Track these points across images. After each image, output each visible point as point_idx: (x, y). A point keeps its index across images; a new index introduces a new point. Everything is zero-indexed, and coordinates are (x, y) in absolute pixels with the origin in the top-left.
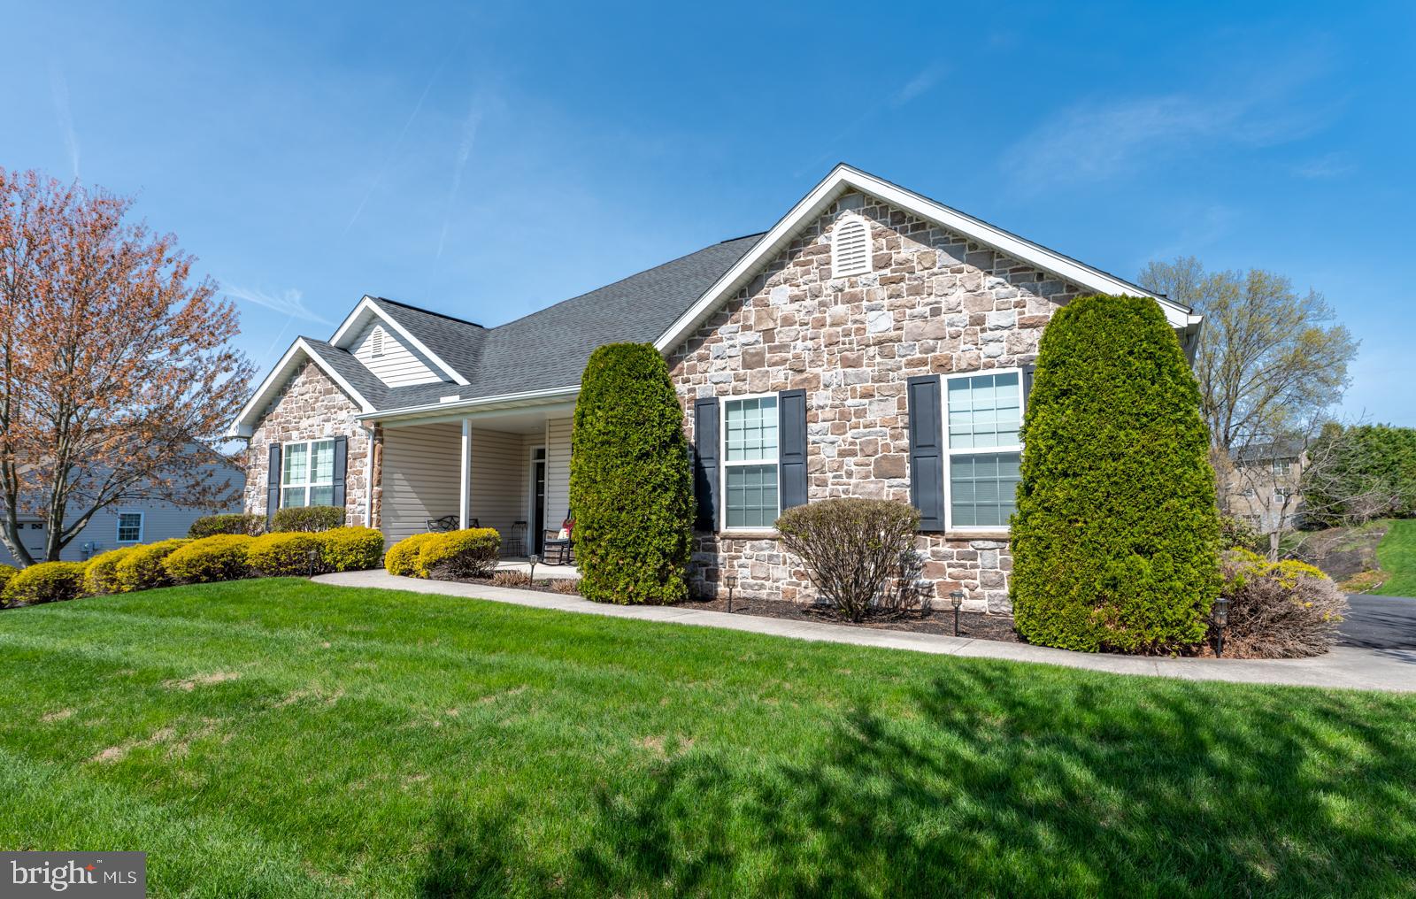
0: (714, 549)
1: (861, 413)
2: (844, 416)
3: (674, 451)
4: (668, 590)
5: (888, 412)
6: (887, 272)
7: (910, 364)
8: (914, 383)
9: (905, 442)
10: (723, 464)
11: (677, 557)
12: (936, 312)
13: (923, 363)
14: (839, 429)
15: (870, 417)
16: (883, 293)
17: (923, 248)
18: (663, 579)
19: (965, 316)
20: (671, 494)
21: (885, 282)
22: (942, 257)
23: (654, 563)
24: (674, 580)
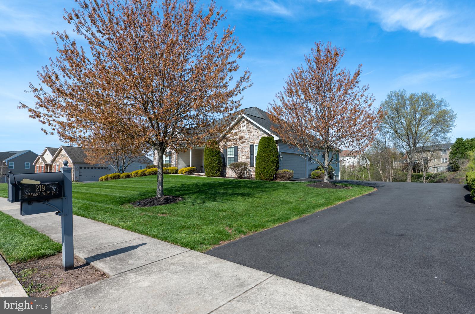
0: (226, 170)
1: (244, 150)
2: (242, 150)
3: (218, 155)
4: (217, 175)
5: (248, 149)
6: (248, 129)
7: (250, 143)
8: (251, 145)
9: (249, 154)
10: (227, 157)
11: (218, 170)
12: (253, 135)
13: (252, 142)
14: (242, 152)
15: (245, 150)
16: (247, 132)
17: (252, 126)
18: (216, 173)
19: (257, 136)
20: (217, 161)
21: (248, 130)
22: (255, 127)
23: (215, 171)
24: (218, 174)
